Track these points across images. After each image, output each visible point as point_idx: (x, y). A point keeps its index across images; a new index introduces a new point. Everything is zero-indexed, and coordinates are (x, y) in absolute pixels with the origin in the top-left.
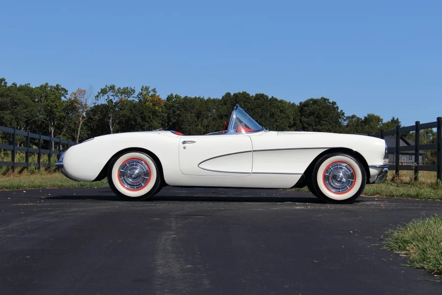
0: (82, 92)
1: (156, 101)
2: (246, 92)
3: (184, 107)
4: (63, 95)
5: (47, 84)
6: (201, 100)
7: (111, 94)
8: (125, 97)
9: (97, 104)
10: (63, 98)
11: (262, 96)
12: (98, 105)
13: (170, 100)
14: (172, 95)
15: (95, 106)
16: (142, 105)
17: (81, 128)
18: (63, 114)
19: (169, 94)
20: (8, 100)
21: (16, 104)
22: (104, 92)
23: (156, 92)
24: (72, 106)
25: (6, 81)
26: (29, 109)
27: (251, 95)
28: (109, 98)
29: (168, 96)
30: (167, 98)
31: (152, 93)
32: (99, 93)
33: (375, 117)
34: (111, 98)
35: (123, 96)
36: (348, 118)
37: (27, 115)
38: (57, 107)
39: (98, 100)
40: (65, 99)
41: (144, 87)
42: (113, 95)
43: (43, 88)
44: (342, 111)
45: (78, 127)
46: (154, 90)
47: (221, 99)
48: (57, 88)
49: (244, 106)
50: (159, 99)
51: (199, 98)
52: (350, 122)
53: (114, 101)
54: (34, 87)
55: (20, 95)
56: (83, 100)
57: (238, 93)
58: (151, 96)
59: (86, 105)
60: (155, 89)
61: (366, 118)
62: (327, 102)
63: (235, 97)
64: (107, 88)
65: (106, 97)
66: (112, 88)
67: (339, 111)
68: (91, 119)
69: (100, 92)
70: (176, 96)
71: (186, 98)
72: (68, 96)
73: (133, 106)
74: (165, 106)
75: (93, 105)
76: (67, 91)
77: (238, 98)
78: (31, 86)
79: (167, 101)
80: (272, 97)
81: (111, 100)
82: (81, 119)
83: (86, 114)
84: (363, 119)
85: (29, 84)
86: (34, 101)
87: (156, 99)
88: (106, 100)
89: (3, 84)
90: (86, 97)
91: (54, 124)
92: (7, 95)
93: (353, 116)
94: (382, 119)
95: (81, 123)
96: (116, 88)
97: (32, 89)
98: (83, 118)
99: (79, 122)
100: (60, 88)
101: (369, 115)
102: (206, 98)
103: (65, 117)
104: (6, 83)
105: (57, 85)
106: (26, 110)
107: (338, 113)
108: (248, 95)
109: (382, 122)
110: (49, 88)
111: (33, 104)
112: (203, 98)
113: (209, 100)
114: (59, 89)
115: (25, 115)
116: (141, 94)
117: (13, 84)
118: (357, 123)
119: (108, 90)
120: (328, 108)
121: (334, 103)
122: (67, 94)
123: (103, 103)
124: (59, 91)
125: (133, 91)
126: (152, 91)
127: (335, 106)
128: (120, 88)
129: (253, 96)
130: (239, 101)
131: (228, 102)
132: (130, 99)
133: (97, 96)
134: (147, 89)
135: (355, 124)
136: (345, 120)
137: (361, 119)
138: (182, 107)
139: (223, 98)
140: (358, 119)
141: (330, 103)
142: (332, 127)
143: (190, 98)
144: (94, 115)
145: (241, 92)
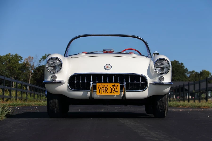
0: (31, 58)
4: (20, 60)
5: (10, 54)
9: (40, 65)
10: (20, 62)
15: (39, 67)
17: (31, 80)
18: (20, 71)
22: (44, 58)
24: (25, 66)
32: (41, 59)
33: (206, 71)
36: (190, 72)
38: (16, 67)
39: (41, 63)
43: (8, 56)
44: (186, 68)
45: (29, 79)
48: (16, 56)
52: (191, 75)
54: (2, 56)
56: (32, 64)
59: (33, 66)
61: (201, 72)
62: (177, 63)
64: (46, 56)
65: (45, 61)
67: (185, 68)
68: (37, 74)
72: (23, 61)
82: (30, 74)
83: (33, 71)
84: (199, 73)
86: (2, 64)
90: (33, 61)
93: (193, 71)
94: (211, 73)
95: (31, 77)
98: (32, 73)
100: (18, 56)
101: (203, 71)
103: (20, 73)
105: (16, 54)
107: (184, 69)
109: (210, 74)
110: (11, 56)
111: (2, 66)
114: (18, 57)
118: (196, 75)
120: (178, 66)
121: (182, 64)
122: (22, 59)
124: (17, 58)
127: (183, 66)
133: (40, 61)
135: (194, 76)
136: (188, 74)
137: (198, 73)
140: (197, 73)
141: (179, 64)
142: (181, 78)
144: (38, 71)
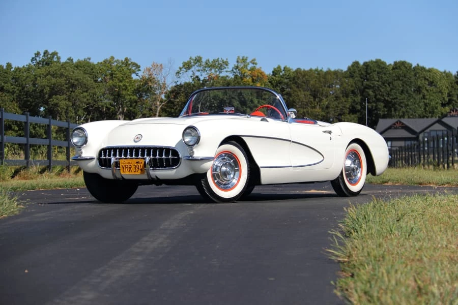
0: (158, 67)
1: (257, 76)
2: (380, 60)
3: (296, 83)
4: (134, 72)
5: (112, 58)
6: (319, 73)
7: (197, 68)
8: (216, 72)
9: (178, 83)
10: (134, 77)
11: (403, 63)
12: (181, 84)
13: (276, 74)
14: (279, 67)
15: (177, 86)
16: (238, 82)
18: (135, 97)
19: (276, 67)
20: (62, 81)
21: (73, 86)
22: (187, 66)
23: (256, 64)
24: (146, 86)
25: (59, 55)
26: (90, 91)
27: (388, 64)
28: (194, 74)
29: (275, 69)
30: (273, 72)
31: (250, 66)
32: (180, 68)
34: (197, 74)
35: (213, 71)
37: (87, 100)
38: (126, 89)
39: (179, 78)
40: (138, 78)
41: (241, 58)
42: (199, 71)
43: (107, 63)
45: (155, 115)
46: (253, 62)
47: (347, 71)
48: (126, 62)
49: (377, 79)
50: (261, 73)
51: (316, 70)
53: (202, 78)
54: (96, 63)
55: (78, 74)
56: (159, 78)
57: (369, 62)
58: (250, 70)
59: (164, 84)
60: (254, 60)
63: (365, 67)
64: (192, 61)
65: (190, 73)
66: (198, 60)
68: (172, 103)
69: (181, 66)
70: (284, 68)
71: (298, 71)
72: (140, 73)
73: (227, 83)
74: (270, 82)
75: (174, 85)
76: (139, 67)
77: (369, 68)
78: (91, 61)
79: (273, 75)
80: (418, 65)
81: (197, 77)
82: (158, 103)
83: (165, 97)
85: (90, 59)
86: (96, 81)
87: (256, 73)
88: (191, 77)
89: (55, 60)
90: (164, 74)
91: (123, 110)
92: (62, 74)
95: (159, 109)
96: (204, 60)
97: (94, 65)
98: (162, 101)
99: (157, 107)
100: (129, 62)
102: (325, 70)
103: (136, 102)
104: (59, 58)
105: (126, 59)
106: (85, 94)
108: (384, 63)
110: (116, 64)
111: (95, 85)
112: (321, 70)
113: (329, 72)
114: (129, 64)
115: (85, 100)
116: (237, 67)
117: (68, 59)
119: (193, 64)
122: (140, 70)
123: (187, 81)
124: (128, 66)
125: (226, 63)
126: (251, 62)
128: (208, 61)
129: (390, 65)
130: (371, 72)
131: (357, 74)
132: (223, 74)
133: (178, 73)
134: (244, 60)
138: (293, 83)
139: (349, 68)
143: (304, 71)
144: (175, 97)
145: (374, 60)
